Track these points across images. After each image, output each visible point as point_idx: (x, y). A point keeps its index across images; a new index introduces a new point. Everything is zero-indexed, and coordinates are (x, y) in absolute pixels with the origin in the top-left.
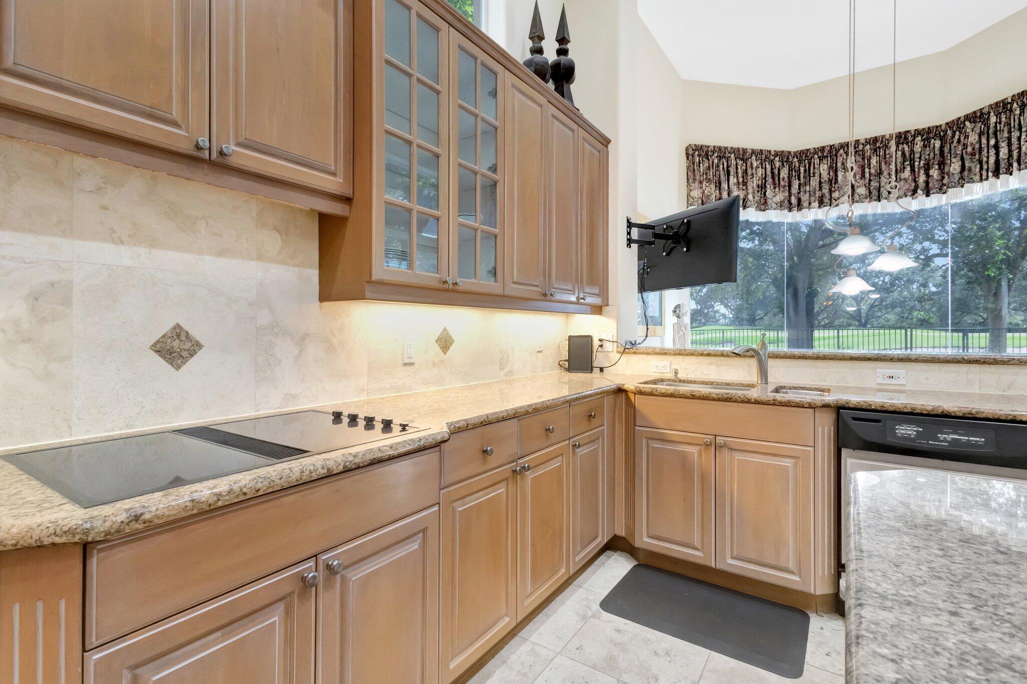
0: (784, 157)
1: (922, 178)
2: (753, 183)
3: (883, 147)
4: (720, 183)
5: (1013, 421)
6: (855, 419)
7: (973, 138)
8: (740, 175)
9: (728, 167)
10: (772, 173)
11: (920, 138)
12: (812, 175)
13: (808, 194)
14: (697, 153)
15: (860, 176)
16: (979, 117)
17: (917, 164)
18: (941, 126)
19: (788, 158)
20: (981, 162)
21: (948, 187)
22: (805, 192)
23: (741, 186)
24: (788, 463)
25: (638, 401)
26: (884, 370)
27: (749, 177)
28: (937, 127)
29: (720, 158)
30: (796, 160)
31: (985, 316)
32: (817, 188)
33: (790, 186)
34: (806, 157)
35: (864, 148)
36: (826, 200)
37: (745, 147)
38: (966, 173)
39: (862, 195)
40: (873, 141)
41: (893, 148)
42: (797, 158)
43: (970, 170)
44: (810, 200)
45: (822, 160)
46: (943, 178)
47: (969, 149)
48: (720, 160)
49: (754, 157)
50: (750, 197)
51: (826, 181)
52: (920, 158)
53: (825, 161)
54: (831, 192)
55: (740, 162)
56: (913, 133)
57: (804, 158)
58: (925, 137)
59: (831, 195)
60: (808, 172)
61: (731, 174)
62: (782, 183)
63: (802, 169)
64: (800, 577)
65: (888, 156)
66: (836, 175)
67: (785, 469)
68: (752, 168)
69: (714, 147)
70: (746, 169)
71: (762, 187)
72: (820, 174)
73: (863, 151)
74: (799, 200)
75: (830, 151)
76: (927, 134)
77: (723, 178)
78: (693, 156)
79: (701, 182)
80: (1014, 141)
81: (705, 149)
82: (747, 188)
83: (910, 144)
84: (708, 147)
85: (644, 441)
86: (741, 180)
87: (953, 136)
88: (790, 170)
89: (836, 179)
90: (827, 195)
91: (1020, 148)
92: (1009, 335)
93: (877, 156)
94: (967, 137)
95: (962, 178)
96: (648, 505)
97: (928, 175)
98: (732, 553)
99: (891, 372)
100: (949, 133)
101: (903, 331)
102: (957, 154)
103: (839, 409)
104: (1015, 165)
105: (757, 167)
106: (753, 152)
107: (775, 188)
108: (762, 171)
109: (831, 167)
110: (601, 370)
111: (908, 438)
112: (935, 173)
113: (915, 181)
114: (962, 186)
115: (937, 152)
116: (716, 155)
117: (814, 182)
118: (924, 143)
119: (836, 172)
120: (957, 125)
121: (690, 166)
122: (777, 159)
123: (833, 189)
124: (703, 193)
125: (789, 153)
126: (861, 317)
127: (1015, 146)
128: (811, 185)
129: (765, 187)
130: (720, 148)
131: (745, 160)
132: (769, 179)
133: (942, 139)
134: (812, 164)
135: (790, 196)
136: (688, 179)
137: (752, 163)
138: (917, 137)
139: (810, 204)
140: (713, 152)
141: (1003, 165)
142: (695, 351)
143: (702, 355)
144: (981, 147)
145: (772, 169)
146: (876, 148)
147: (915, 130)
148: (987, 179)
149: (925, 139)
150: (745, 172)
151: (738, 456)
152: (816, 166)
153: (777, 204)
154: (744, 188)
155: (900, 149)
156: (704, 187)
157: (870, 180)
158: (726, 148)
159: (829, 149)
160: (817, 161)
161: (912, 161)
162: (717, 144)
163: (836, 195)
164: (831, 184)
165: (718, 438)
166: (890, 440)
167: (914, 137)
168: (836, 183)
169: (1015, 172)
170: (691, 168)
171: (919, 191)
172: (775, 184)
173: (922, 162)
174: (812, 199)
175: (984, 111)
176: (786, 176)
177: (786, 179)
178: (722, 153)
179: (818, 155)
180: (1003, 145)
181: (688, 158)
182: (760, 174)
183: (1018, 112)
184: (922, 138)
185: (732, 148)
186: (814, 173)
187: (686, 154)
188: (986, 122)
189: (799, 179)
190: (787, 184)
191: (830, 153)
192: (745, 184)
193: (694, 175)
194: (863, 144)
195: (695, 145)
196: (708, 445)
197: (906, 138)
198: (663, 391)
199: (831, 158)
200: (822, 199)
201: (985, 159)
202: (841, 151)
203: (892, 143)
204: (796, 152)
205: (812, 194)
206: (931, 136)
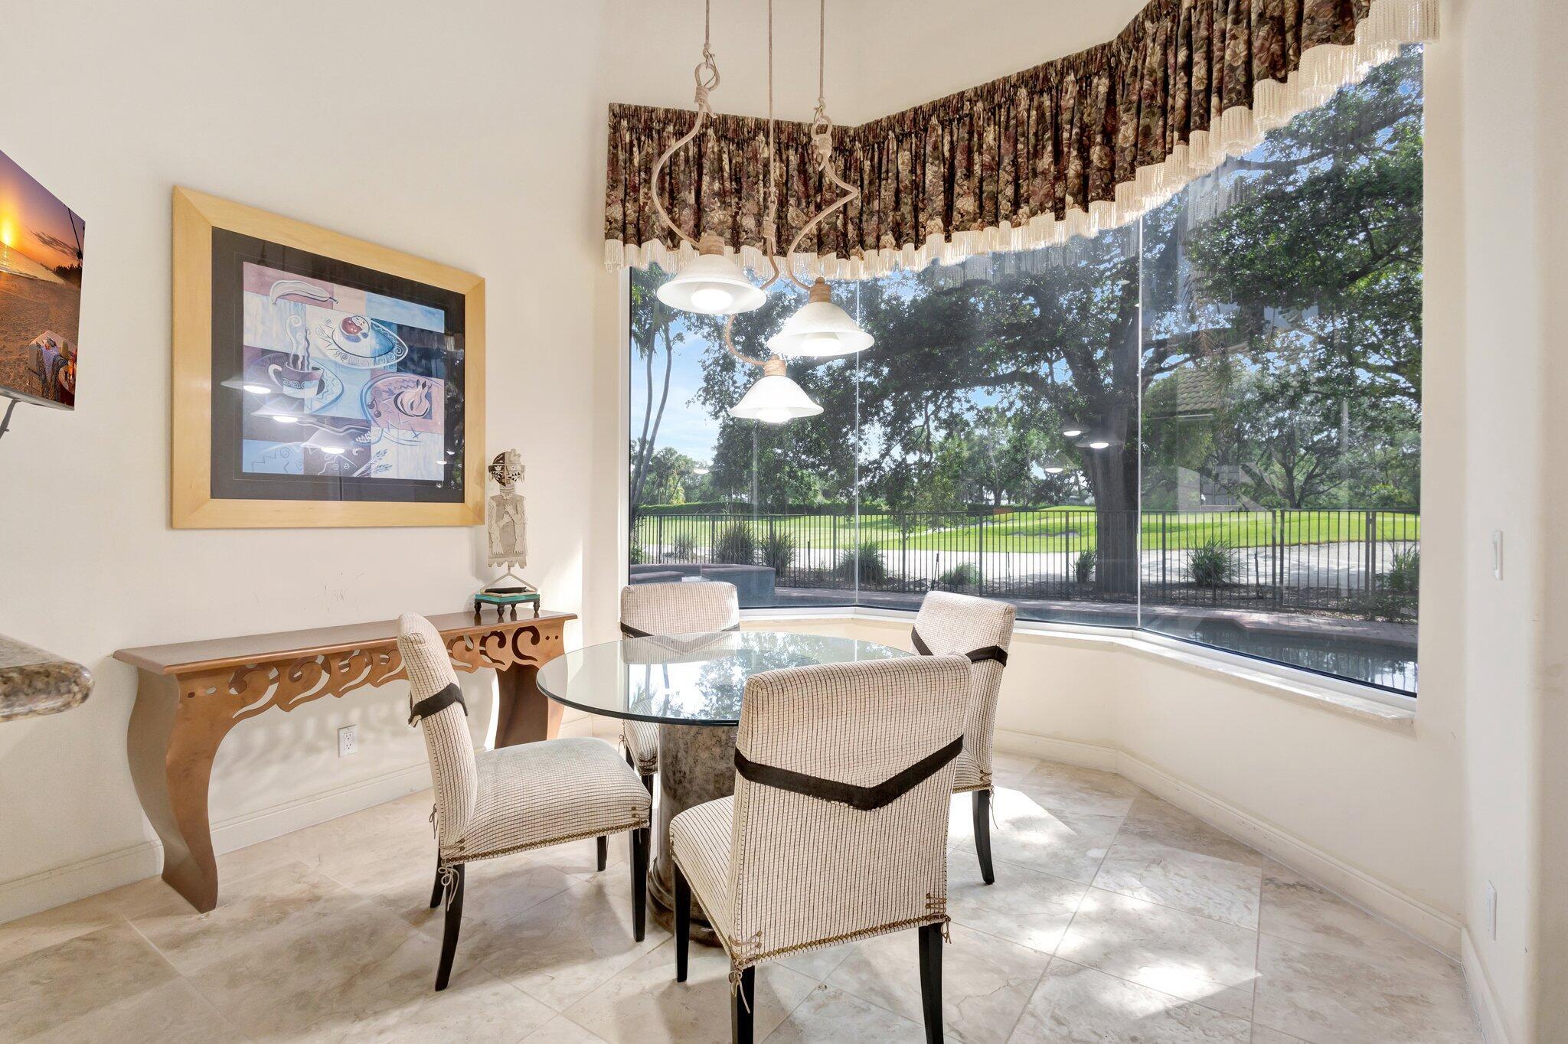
1: (1073, 167)
2: (756, 194)
3: (1005, 102)
7: (1156, 56)
8: (727, 175)
9: (701, 158)
10: (801, 173)
11: (1072, 77)
12: (883, 176)
13: (875, 218)
14: (624, 123)
15: (965, 172)
17: (1065, 135)
18: (1110, 44)
19: (842, 142)
20: (1164, 111)
21: (1117, 184)
22: (871, 214)
27: (748, 180)
28: (1103, 47)
30: (857, 145)
32: (892, 205)
34: (874, 137)
35: (972, 108)
36: (907, 229)
37: (740, 114)
38: (1142, 142)
39: (968, 213)
40: (988, 91)
41: (1023, 105)
42: (860, 142)
43: (1148, 132)
44: (879, 229)
45: (902, 142)
46: (1109, 161)
47: (1149, 86)
49: (760, 138)
50: (749, 222)
51: (906, 187)
52: (1071, 122)
53: (906, 145)
54: (916, 210)
55: (728, 148)
56: (1059, 67)
57: (871, 138)
58: (1081, 73)
59: (916, 217)
60: (878, 172)
61: (705, 171)
62: (827, 195)
63: (868, 166)
65: (1013, 122)
66: (925, 173)
68: (756, 161)
69: (667, 111)
70: (741, 162)
71: (778, 205)
72: (898, 172)
73: (971, 116)
74: (861, 232)
75: (916, 123)
76: (1085, 66)
77: (688, 181)
81: (645, 116)
82: (739, 204)
83: (1054, 92)
84: (653, 110)
86: (727, 185)
87: (1128, 63)
88: (847, 166)
89: (924, 184)
90: (909, 218)
93: (995, 124)
94: (1147, 57)
95: (1136, 156)
97: (1086, 162)
100: (1123, 55)
102: (1131, 102)
104: (1214, 102)
105: (768, 160)
106: (760, 126)
107: (807, 205)
108: (781, 168)
109: (915, 157)
112: (1096, 154)
113: (1061, 177)
114: (1134, 176)
115: (1103, 105)
116: (670, 128)
117: (887, 192)
118: (1081, 87)
119: (925, 164)
120: (1133, 34)
123: (920, 205)
124: (640, 210)
125: (845, 130)
127: (1216, 54)
128: (882, 197)
129: (787, 202)
130: (680, 114)
131: (739, 144)
132: (793, 185)
133: (1110, 71)
134: (885, 153)
137: (755, 151)
138: (1068, 74)
139: (878, 238)
140: (666, 122)
141: (1196, 108)
144: (1165, 76)
145: (802, 164)
146: (994, 108)
147: (1064, 60)
148: (1171, 150)
149: (1081, 79)
152: (892, 157)
153: (811, 240)
155: (1035, 103)
156: (642, 200)
157: (981, 181)
158: (696, 115)
159: (912, 116)
160: (893, 145)
161: (1057, 129)
162: (674, 105)
163: (923, 216)
164: (914, 195)
167: (1062, 75)
168: (923, 191)
169: (1214, 120)
171: (1069, 200)
172: (807, 196)
173: (1075, 132)
174: (883, 227)
178: (686, 125)
179: (894, 131)
180: (1199, 59)
182: (776, 175)
184: (1075, 76)
185: (708, 115)
186: (888, 172)
189: (863, 186)
191: (915, 126)
194: (970, 100)
195: (620, 106)
197: (1046, 79)
199: (916, 137)
200: (899, 229)
201: (1170, 102)
202: (934, 120)
203: (1023, 92)
204: (856, 130)
205: (881, 215)
206: (1093, 68)
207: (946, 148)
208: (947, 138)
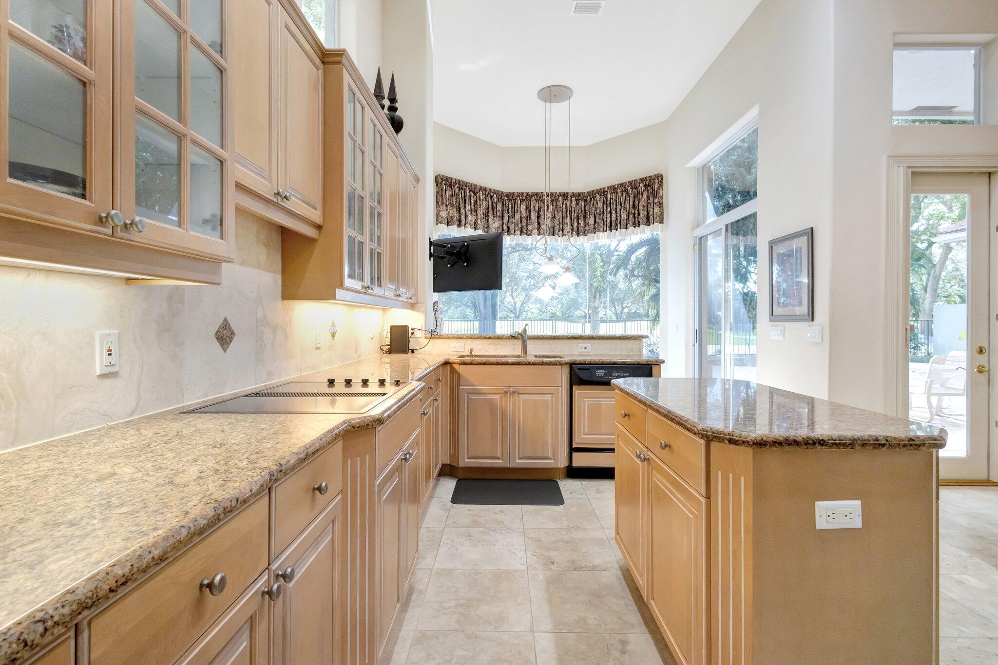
0: (500, 195)
1: (575, 225)
2: (481, 212)
3: (556, 199)
4: (460, 208)
5: (638, 364)
6: (579, 369)
7: (600, 205)
8: (472, 204)
9: (465, 197)
10: (493, 206)
11: (574, 198)
13: (513, 224)
14: (444, 182)
16: (602, 192)
17: (573, 214)
18: (584, 193)
19: (501, 197)
20: (603, 220)
21: (588, 232)
22: (512, 222)
23: (473, 213)
24: (548, 397)
25: (461, 369)
26: (581, 344)
27: (478, 206)
29: (460, 189)
30: (506, 198)
31: (586, 311)
32: (519, 222)
33: (503, 217)
34: (512, 197)
35: (545, 198)
36: (524, 230)
37: (475, 183)
38: (596, 225)
39: (545, 230)
40: (550, 194)
41: (561, 202)
43: (598, 224)
45: (522, 201)
46: (585, 226)
47: (598, 211)
48: (459, 190)
49: (481, 192)
50: (479, 221)
51: (524, 217)
52: (574, 211)
53: (524, 203)
54: (527, 225)
55: (472, 194)
56: (571, 194)
59: (527, 227)
60: (513, 208)
61: (467, 202)
62: (498, 214)
63: (510, 206)
64: (554, 460)
65: (558, 206)
66: (530, 214)
67: (547, 401)
68: (480, 200)
69: (456, 180)
70: (476, 200)
71: (486, 215)
72: (521, 212)
73: (545, 200)
74: (508, 228)
75: (527, 197)
76: (579, 197)
77: (462, 205)
78: (441, 184)
79: (447, 206)
80: (618, 210)
81: (450, 181)
82: (477, 214)
83: (569, 201)
84: (452, 179)
85: (466, 395)
86: (473, 208)
87: (591, 201)
88: (503, 205)
89: (530, 217)
90: (525, 227)
91: (621, 216)
92: (601, 324)
94: (597, 203)
95: (595, 228)
96: (468, 437)
97: (578, 223)
98: (519, 456)
99: (584, 345)
100: (589, 198)
101: (551, 322)
102: (592, 213)
103: (572, 365)
104: (619, 225)
105: (483, 200)
106: (481, 188)
107: (494, 217)
108: (486, 203)
109: (527, 208)
110: (413, 351)
111: (600, 377)
112: (581, 222)
113: (572, 226)
114: (595, 233)
115: (583, 209)
116: (457, 186)
117: (517, 216)
118: (577, 202)
119: (530, 211)
120: (592, 194)
121: (439, 192)
122: (495, 196)
123: (529, 223)
124: (448, 214)
125: (502, 193)
126: (515, 310)
127: (619, 214)
128: (516, 218)
129: (488, 215)
130: (459, 181)
131: (476, 194)
132: (490, 209)
133: (585, 201)
134: (516, 203)
135: (503, 224)
136: (437, 203)
137: (480, 196)
140: (455, 183)
141: (613, 224)
142: (481, 336)
143: (486, 338)
144: (603, 211)
145: (492, 203)
146: (552, 200)
148: (606, 231)
149: (577, 199)
150: (476, 202)
151: (523, 397)
152: (519, 206)
153: (495, 229)
154: (475, 214)
155: (564, 203)
156: (449, 210)
158: (463, 182)
159: (526, 195)
160: (519, 202)
161: (571, 212)
162: (458, 178)
163: (530, 227)
164: (527, 220)
165: (511, 388)
166: (595, 379)
167: (572, 197)
168: (530, 219)
169: (619, 230)
170: (440, 193)
171: (574, 233)
172: (494, 214)
173: (576, 214)
174: (516, 228)
175: (606, 189)
176: (500, 209)
177: (501, 212)
178: (461, 185)
179: (519, 198)
180: (614, 212)
181: (437, 185)
182: (484, 205)
183: (620, 195)
185: (467, 183)
186: (517, 210)
187: (436, 181)
188: (606, 196)
189: (508, 213)
190: (501, 215)
192: (476, 211)
193: (442, 200)
194: (545, 195)
195: (442, 176)
196: (506, 393)
197: (567, 197)
198: (479, 361)
199: (527, 201)
200: (522, 230)
201: (605, 219)
202: (533, 198)
203: (561, 198)
204: (506, 193)
205: (516, 224)
206: (580, 198)
207: (537, 208)
208: (537, 205)
